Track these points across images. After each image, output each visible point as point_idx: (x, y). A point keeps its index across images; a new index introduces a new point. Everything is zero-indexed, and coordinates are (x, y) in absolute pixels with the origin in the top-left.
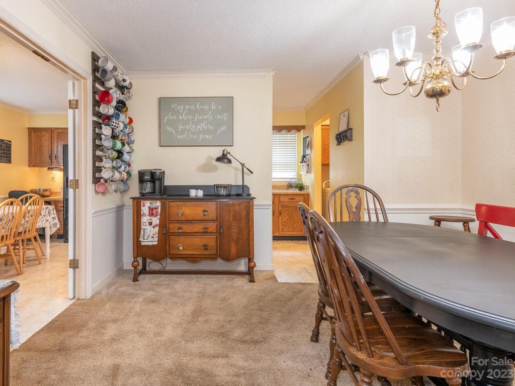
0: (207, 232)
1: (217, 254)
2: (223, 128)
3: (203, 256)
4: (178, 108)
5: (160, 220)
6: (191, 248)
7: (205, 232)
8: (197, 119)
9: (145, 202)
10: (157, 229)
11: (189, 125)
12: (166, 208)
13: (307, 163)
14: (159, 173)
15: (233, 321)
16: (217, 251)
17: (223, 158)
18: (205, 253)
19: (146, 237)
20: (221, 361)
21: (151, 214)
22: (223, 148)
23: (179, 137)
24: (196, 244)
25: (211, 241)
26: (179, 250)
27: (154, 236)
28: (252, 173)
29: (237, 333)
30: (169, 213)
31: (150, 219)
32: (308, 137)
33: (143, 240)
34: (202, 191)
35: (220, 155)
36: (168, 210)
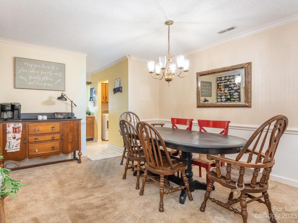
0: (54, 140)
1: (60, 151)
2: (59, 81)
3: (51, 154)
4: (29, 65)
5: (22, 135)
6: (43, 150)
7: (53, 140)
8: (42, 74)
9: (10, 124)
10: (19, 141)
11: (37, 76)
12: (26, 127)
13: (94, 101)
14: (18, 106)
15: (83, 181)
16: (60, 150)
17: (62, 98)
18: (53, 152)
19: (11, 147)
20: (90, 198)
21: (15, 132)
22: (62, 92)
23: (29, 83)
24: (47, 147)
25: (57, 144)
26: (35, 152)
27: (18, 146)
28: (76, 106)
29: (90, 185)
30: (28, 130)
31: (14, 135)
32: (94, 88)
33: (9, 149)
34: (46, 116)
35: (60, 96)
36: (27, 128)
